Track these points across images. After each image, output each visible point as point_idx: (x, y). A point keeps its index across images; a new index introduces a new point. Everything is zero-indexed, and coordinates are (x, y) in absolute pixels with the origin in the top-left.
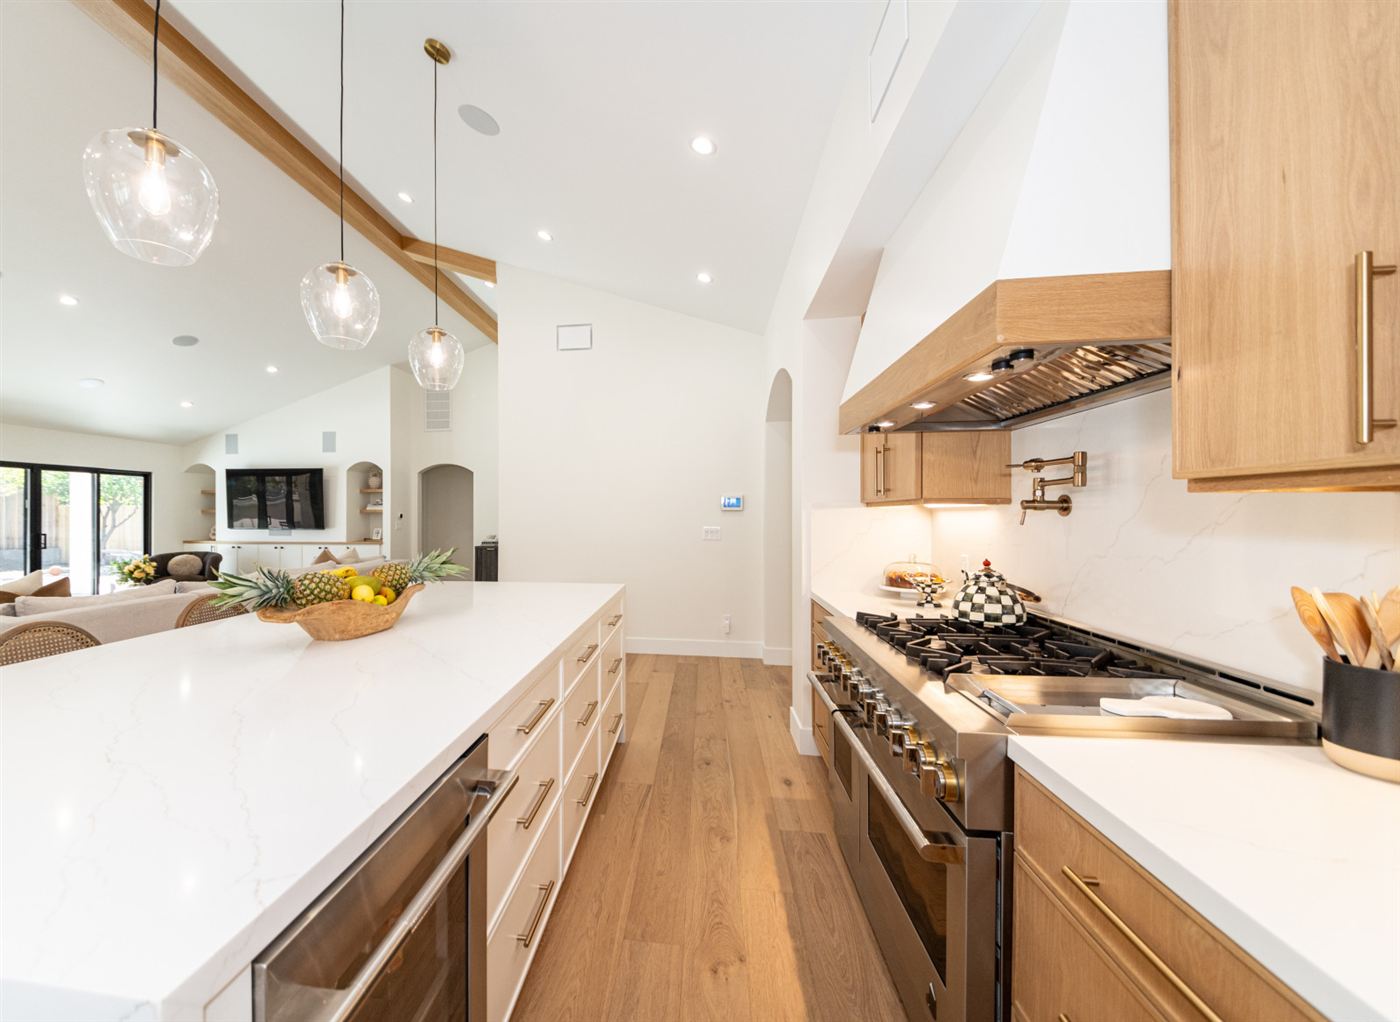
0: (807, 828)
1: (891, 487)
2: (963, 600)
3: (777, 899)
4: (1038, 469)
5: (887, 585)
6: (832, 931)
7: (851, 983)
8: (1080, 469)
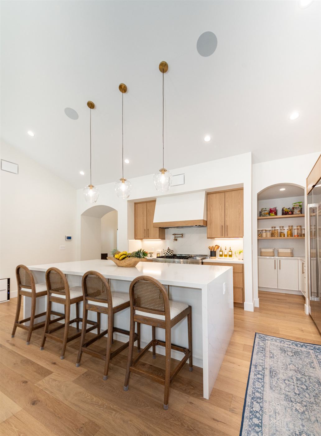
8: (182, 236)
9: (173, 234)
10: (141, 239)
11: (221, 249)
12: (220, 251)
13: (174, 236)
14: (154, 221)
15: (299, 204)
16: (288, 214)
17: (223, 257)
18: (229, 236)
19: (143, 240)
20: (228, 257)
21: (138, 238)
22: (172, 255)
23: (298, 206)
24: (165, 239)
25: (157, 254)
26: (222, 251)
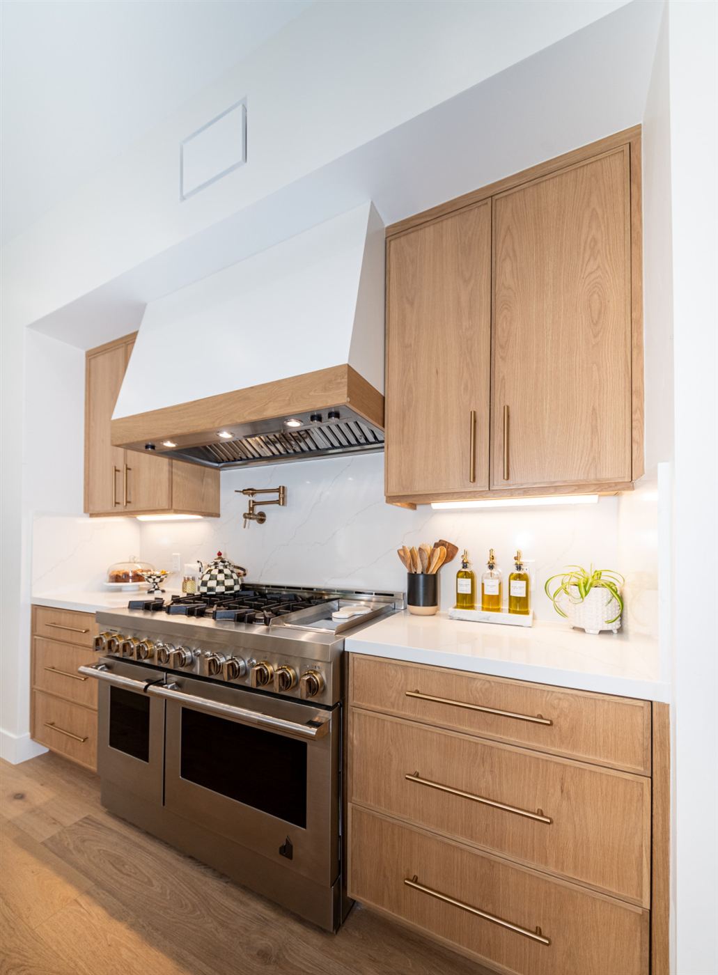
0: (70, 820)
1: (132, 500)
2: (210, 579)
3: (82, 902)
4: (252, 494)
5: (110, 582)
6: (150, 883)
7: (190, 905)
8: (282, 495)
9: (245, 492)
11: (465, 565)
12: (460, 575)
13: (247, 498)
17: (477, 613)
18: (517, 478)
20: (504, 616)
24: (218, 515)
25: (185, 580)
26: (470, 576)
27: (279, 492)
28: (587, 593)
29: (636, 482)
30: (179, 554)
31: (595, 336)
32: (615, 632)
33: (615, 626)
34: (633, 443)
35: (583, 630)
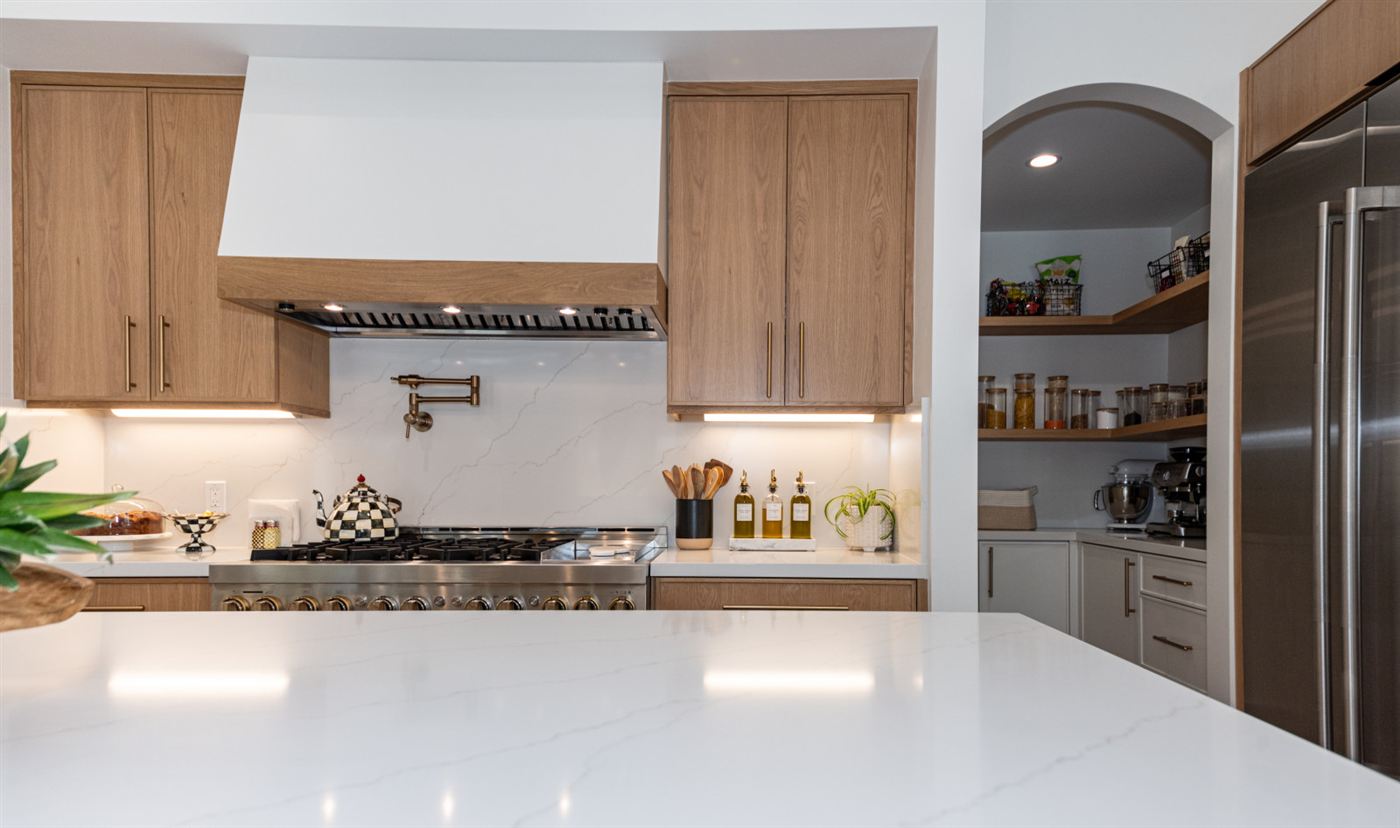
4: (414, 384)
8: (476, 390)
9: (401, 380)
10: (98, 405)
11: (744, 488)
12: (739, 500)
13: (407, 389)
14: (228, 247)
15: (1067, 267)
16: (1023, 314)
17: (758, 540)
18: (810, 397)
19: (118, 412)
20: (786, 540)
21: (60, 393)
22: (389, 532)
23: (1064, 277)
24: (326, 414)
25: (257, 527)
26: (750, 500)
27: (471, 384)
28: (866, 511)
29: (908, 408)
30: (223, 482)
31: (877, 269)
32: (888, 549)
33: (886, 543)
34: (906, 373)
35: (862, 550)
